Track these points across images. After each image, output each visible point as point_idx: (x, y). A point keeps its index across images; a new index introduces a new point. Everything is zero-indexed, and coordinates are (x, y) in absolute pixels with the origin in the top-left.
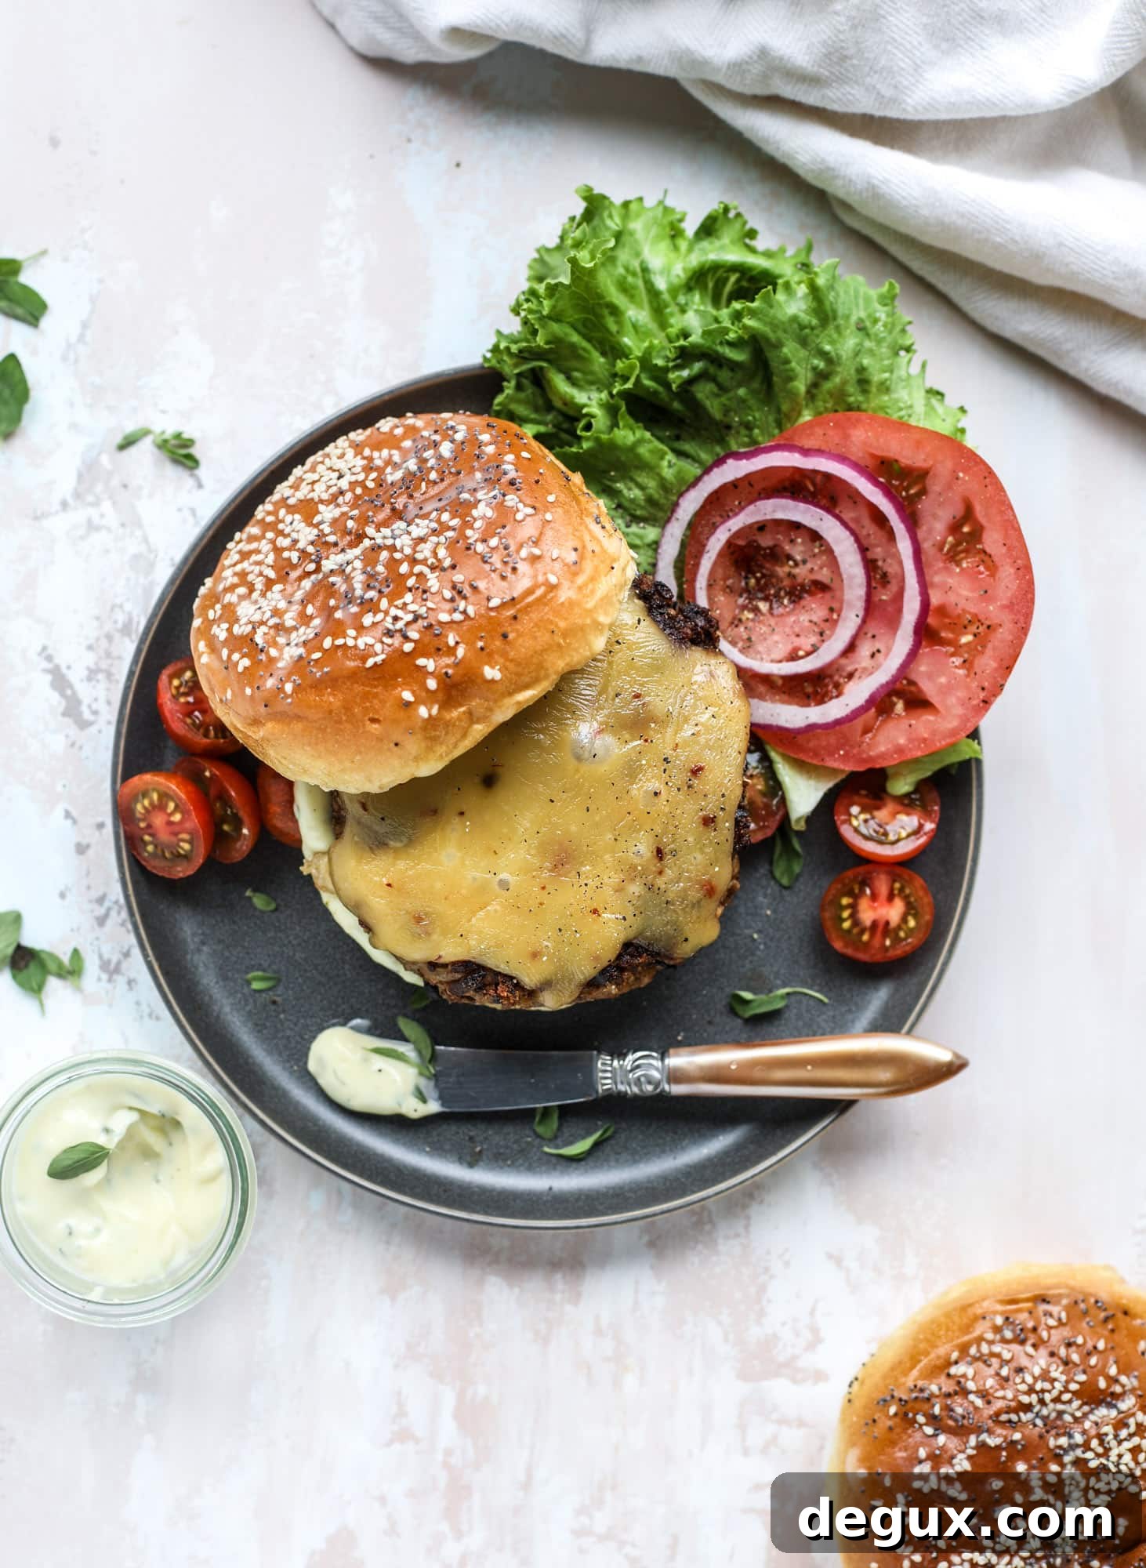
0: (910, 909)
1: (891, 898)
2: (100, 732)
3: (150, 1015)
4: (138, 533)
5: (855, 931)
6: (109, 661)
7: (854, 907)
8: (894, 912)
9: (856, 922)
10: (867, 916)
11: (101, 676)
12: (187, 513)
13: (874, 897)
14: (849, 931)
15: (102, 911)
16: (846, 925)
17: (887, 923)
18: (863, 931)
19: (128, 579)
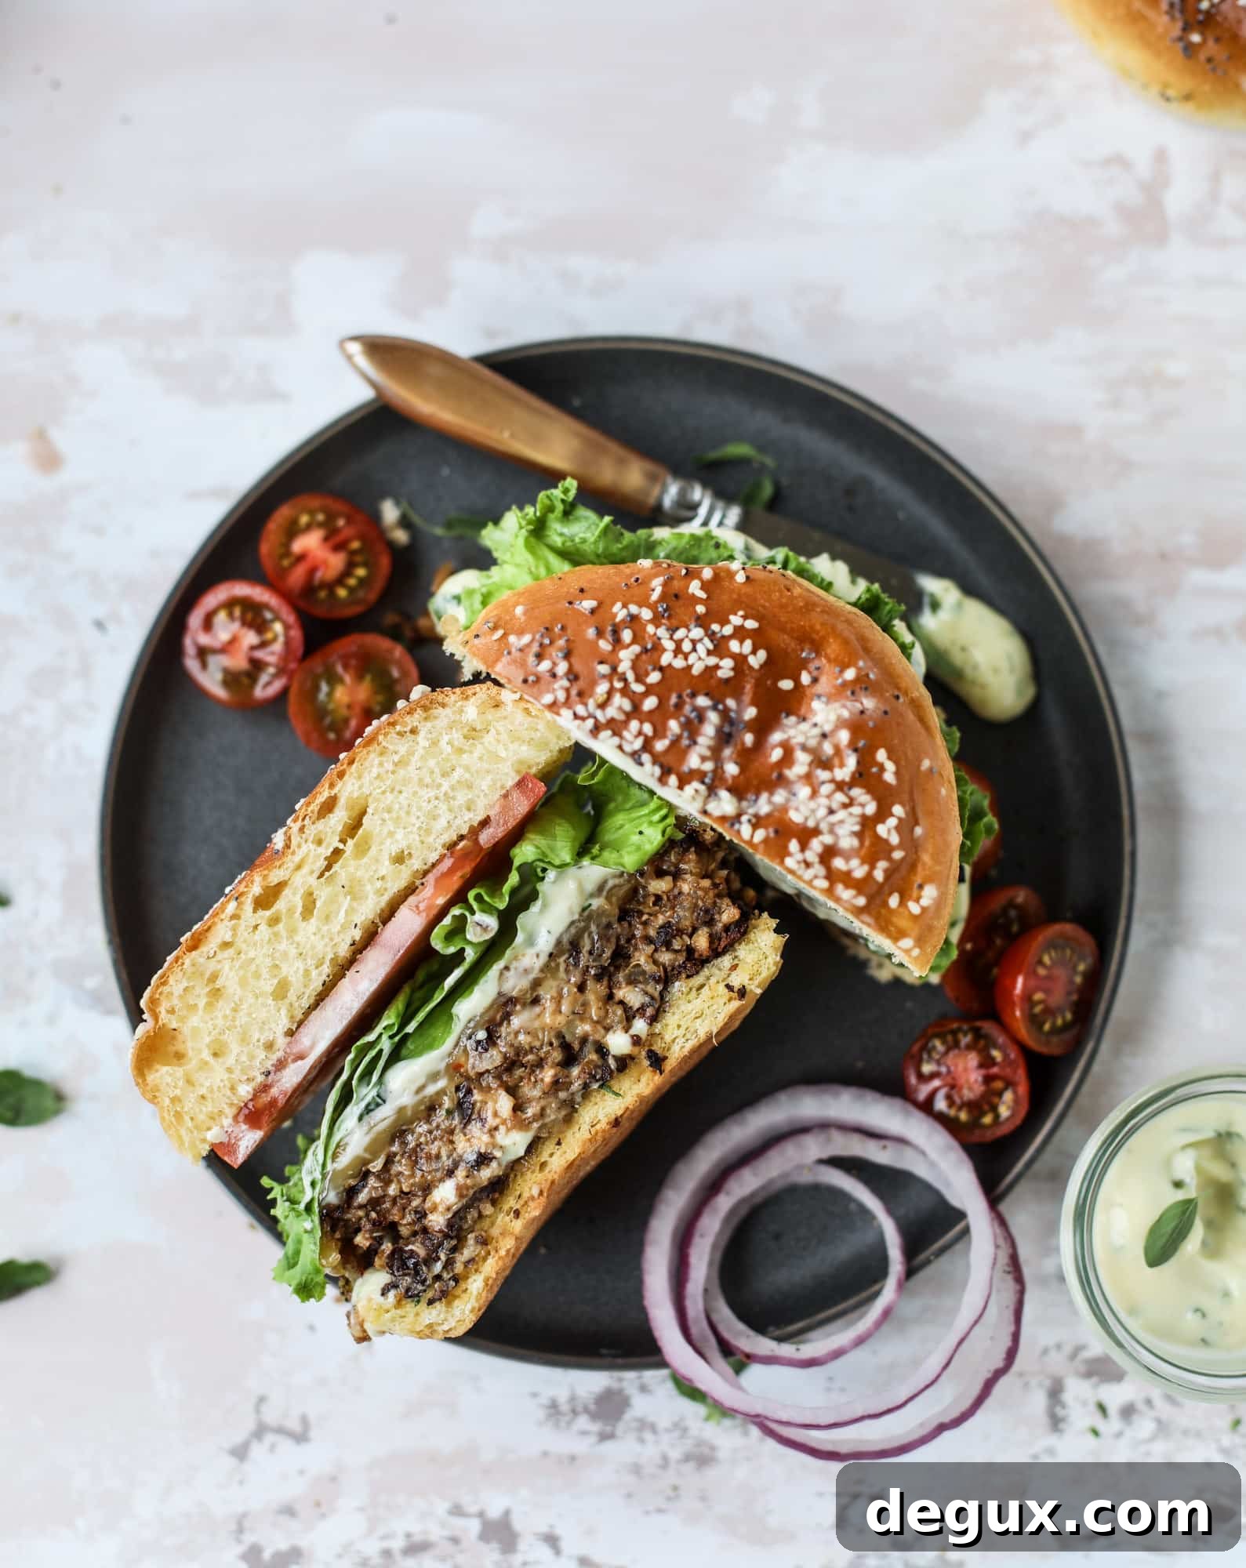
0: (293, 531)
1: (301, 558)
5: (358, 559)
7: (340, 580)
8: (310, 542)
9: (350, 567)
10: (336, 562)
13: (312, 571)
14: (365, 565)
16: (361, 572)
17: (326, 539)
18: (353, 553)
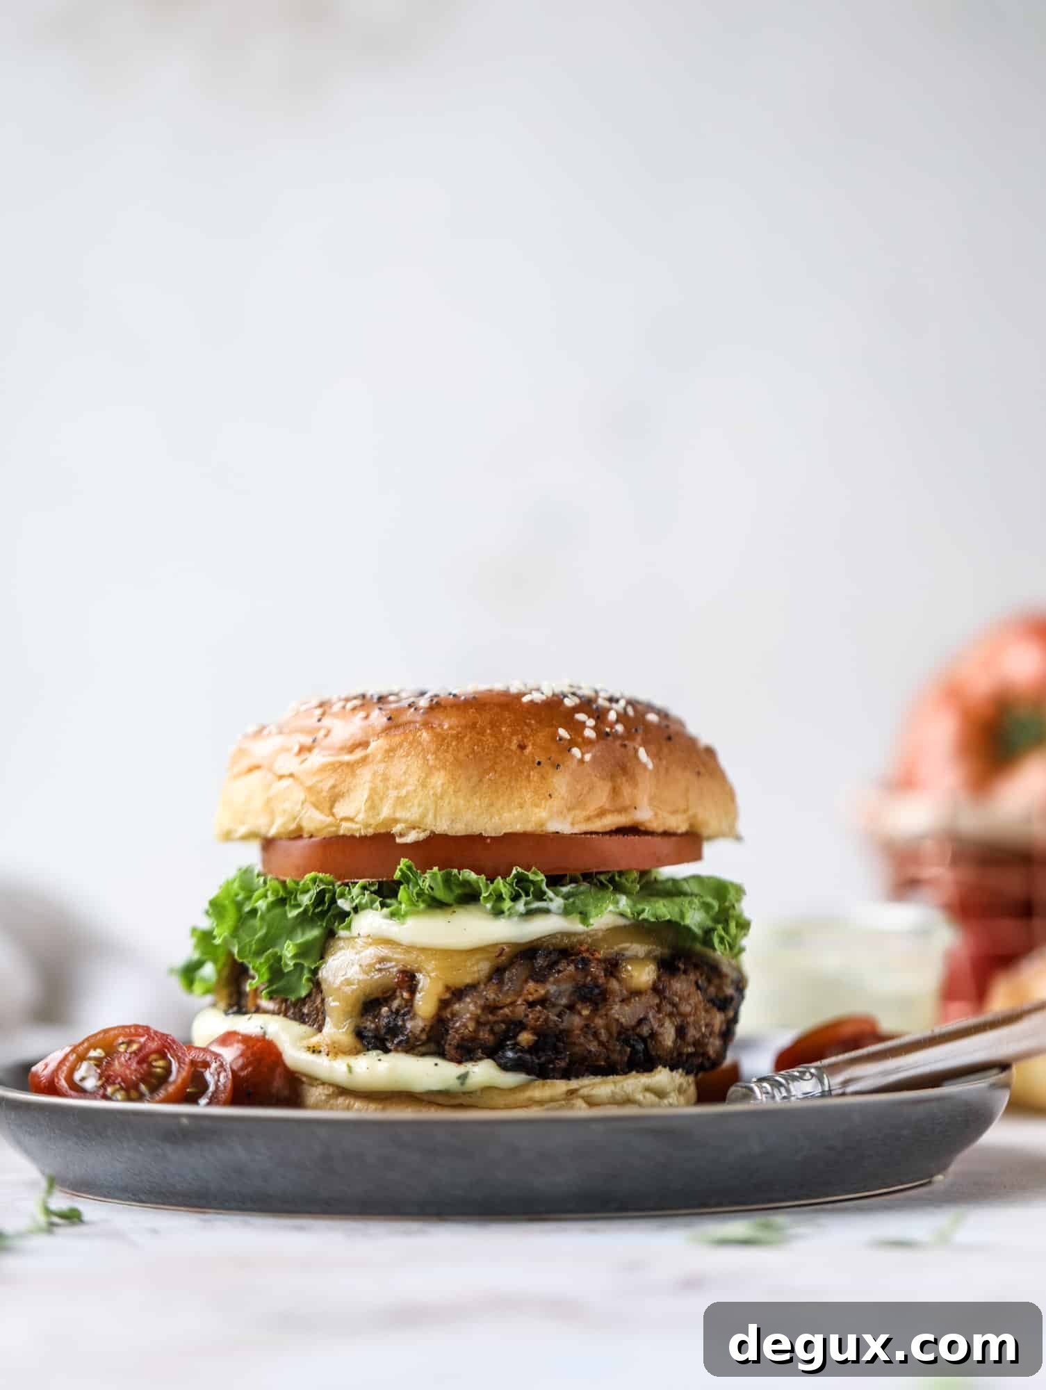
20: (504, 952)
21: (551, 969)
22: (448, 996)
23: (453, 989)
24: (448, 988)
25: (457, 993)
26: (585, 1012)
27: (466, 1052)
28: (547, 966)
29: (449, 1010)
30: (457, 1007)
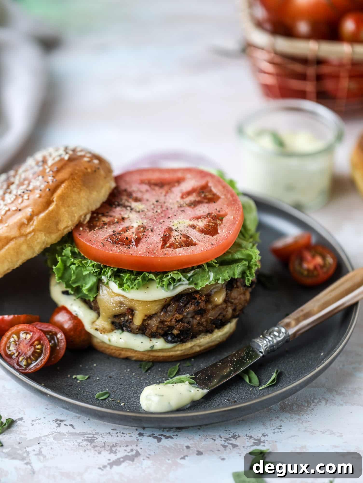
2: (141, 449)
3: (279, 429)
4: (43, 438)
6: (106, 446)
11: (114, 449)
12: (34, 423)
15: (230, 446)
19: (66, 441)
20: (167, 301)
21: (185, 307)
22: (146, 318)
23: (148, 316)
24: (146, 316)
25: (150, 317)
26: (198, 319)
27: (153, 336)
28: (184, 306)
29: (146, 322)
30: (149, 322)
